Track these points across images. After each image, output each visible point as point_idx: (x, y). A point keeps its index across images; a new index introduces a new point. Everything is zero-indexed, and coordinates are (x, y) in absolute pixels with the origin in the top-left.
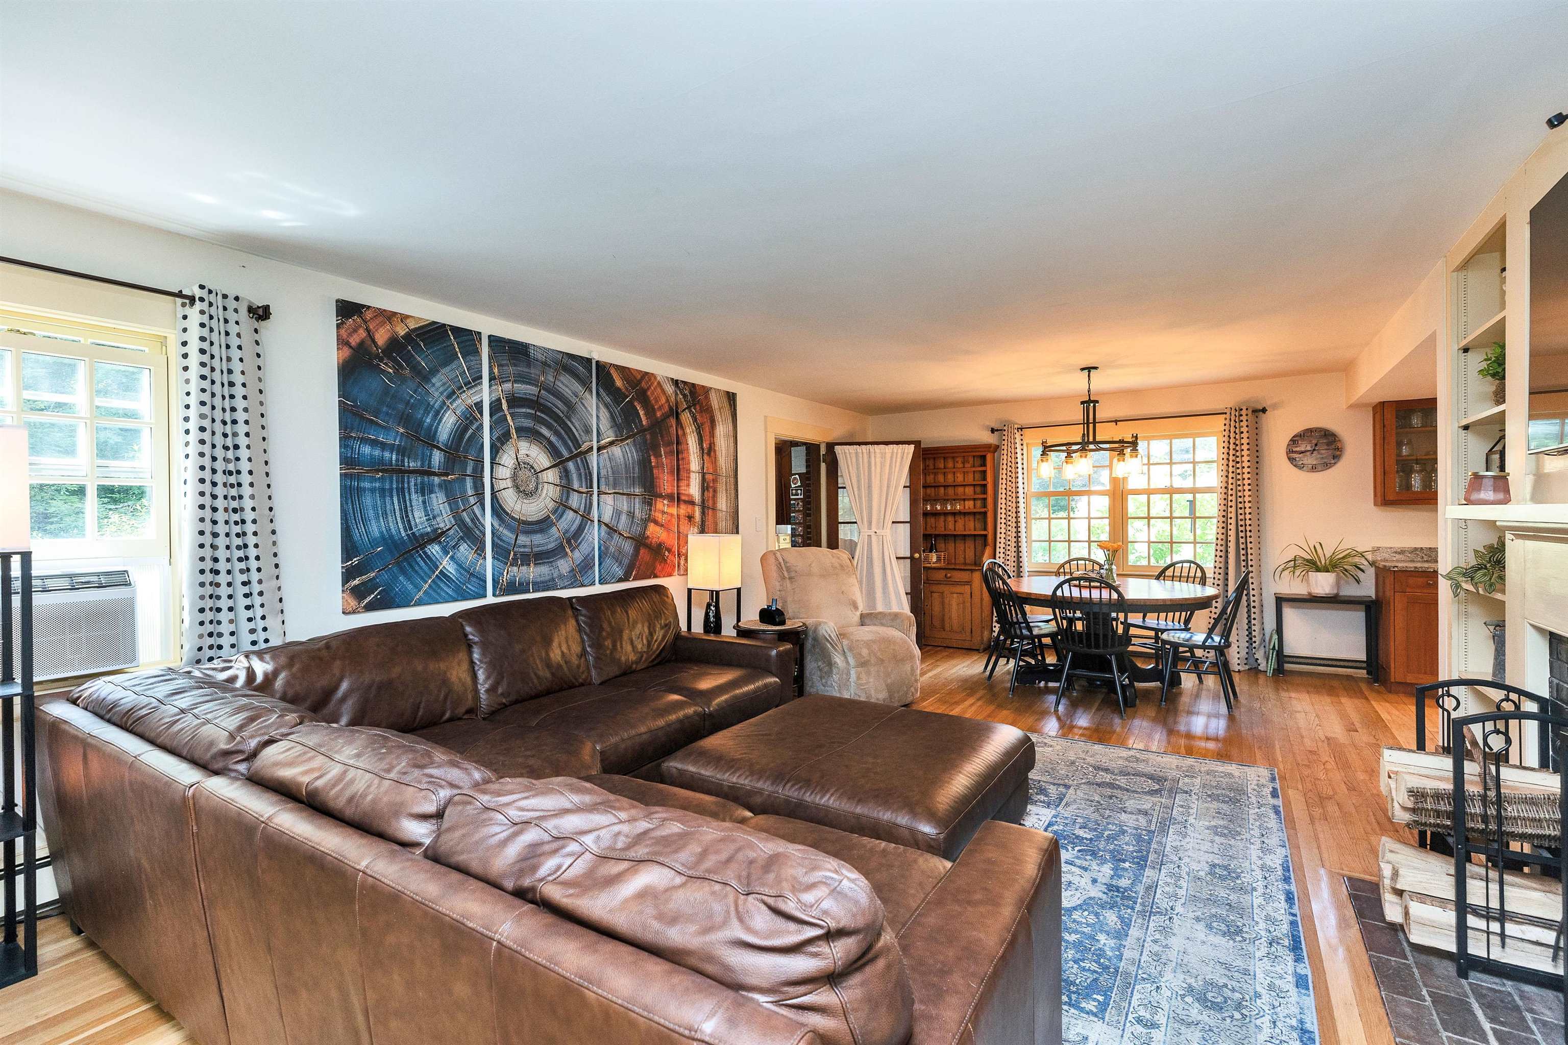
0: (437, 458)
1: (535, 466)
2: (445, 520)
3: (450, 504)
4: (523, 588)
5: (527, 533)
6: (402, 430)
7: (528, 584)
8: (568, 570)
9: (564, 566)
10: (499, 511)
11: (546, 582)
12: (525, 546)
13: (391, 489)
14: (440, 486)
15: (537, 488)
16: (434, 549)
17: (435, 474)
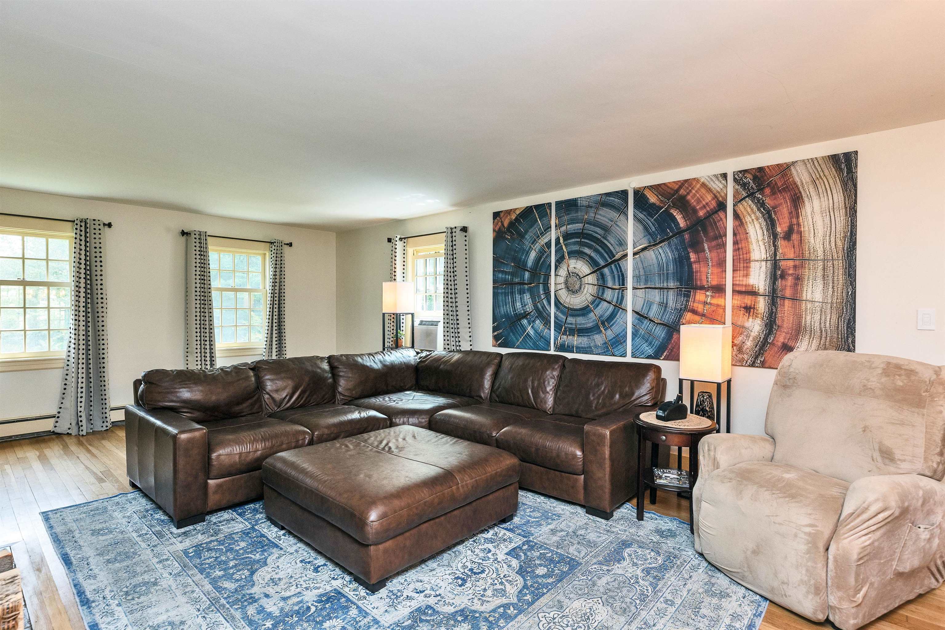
0: (527, 275)
1: (580, 274)
2: (529, 307)
3: (532, 299)
4: (570, 349)
5: (573, 316)
6: (513, 264)
7: (573, 347)
8: (602, 342)
9: (598, 339)
10: (558, 303)
11: (585, 348)
12: (571, 324)
13: (508, 293)
14: (528, 290)
15: (580, 288)
16: (525, 322)
17: (526, 284)
